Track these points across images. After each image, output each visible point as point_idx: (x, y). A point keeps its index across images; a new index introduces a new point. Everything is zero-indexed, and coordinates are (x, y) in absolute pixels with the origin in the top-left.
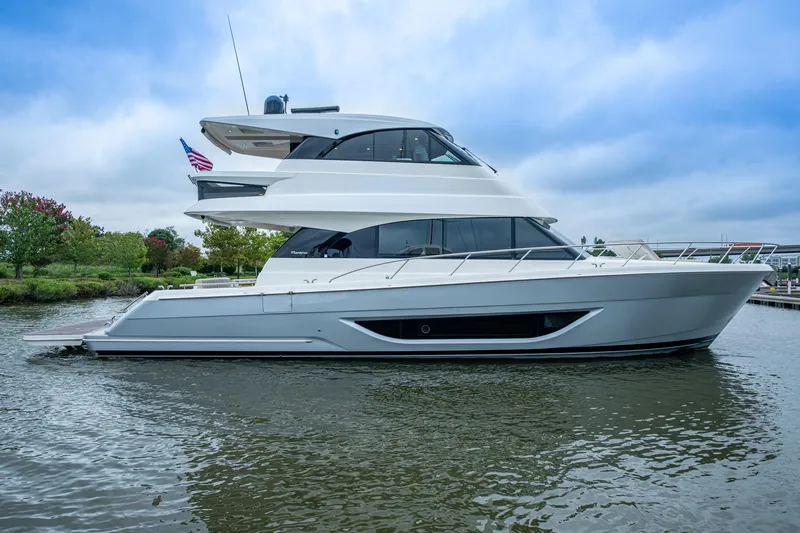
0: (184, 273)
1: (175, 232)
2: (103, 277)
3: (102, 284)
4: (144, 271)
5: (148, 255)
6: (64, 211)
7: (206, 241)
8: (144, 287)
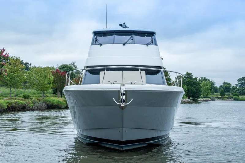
1: (75, 66)
2: (26, 97)
3: (23, 102)
4: (53, 94)
5: (54, 82)
6: (4, 53)
8: (50, 104)
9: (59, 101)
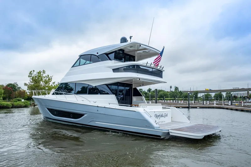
0: (19, 100)
4: (4, 100)
5: (4, 93)
7: (29, 87)
8: (2, 106)
9: (8, 104)
